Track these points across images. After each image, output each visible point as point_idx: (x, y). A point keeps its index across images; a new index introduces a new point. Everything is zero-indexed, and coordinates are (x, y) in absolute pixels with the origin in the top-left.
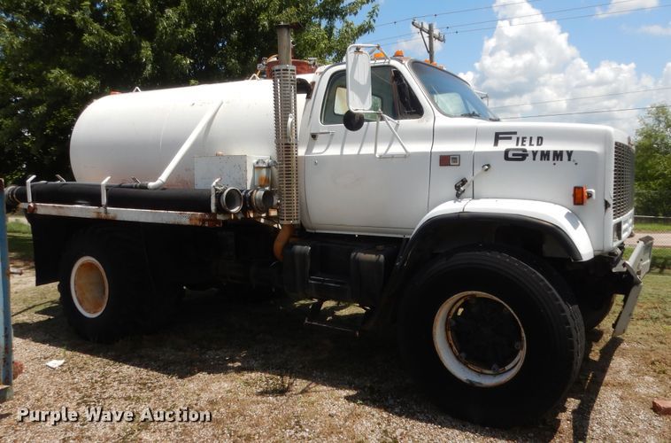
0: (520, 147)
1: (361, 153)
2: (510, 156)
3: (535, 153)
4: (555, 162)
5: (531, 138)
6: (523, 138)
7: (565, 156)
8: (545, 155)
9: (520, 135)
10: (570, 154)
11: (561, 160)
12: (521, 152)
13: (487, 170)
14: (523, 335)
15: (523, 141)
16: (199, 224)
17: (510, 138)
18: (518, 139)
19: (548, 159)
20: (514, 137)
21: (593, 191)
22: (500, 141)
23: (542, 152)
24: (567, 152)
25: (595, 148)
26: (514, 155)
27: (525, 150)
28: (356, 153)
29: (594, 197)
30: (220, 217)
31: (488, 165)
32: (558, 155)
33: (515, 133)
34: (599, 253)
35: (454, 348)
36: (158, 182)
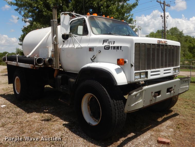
0: (109, 45)
1: (69, 47)
2: (106, 48)
3: (112, 47)
4: (117, 50)
5: (112, 42)
6: (110, 42)
7: (120, 48)
8: (114, 47)
9: (109, 41)
10: (121, 47)
11: (119, 49)
12: (108, 47)
13: (99, 53)
14: (101, 109)
15: (110, 43)
16: (32, 68)
17: (107, 42)
18: (109, 42)
19: (115, 49)
20: (108, 41)
21: (127, 60)
22: (104, 43)
23: (114, 46)
24: (120, 46)
25: (128, 45)
26: (107, 47)
27: (109, 46)
28: (71, 47)
29: (127, 62)
30: (36, 66)
31: (100, 51)
32: (118, 48)
33: (108, 40)
34: (129, 83)
35: (90, 112)
36: (29, 55)
